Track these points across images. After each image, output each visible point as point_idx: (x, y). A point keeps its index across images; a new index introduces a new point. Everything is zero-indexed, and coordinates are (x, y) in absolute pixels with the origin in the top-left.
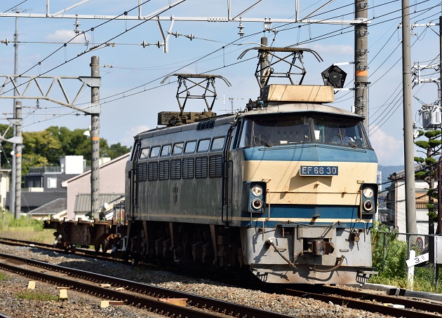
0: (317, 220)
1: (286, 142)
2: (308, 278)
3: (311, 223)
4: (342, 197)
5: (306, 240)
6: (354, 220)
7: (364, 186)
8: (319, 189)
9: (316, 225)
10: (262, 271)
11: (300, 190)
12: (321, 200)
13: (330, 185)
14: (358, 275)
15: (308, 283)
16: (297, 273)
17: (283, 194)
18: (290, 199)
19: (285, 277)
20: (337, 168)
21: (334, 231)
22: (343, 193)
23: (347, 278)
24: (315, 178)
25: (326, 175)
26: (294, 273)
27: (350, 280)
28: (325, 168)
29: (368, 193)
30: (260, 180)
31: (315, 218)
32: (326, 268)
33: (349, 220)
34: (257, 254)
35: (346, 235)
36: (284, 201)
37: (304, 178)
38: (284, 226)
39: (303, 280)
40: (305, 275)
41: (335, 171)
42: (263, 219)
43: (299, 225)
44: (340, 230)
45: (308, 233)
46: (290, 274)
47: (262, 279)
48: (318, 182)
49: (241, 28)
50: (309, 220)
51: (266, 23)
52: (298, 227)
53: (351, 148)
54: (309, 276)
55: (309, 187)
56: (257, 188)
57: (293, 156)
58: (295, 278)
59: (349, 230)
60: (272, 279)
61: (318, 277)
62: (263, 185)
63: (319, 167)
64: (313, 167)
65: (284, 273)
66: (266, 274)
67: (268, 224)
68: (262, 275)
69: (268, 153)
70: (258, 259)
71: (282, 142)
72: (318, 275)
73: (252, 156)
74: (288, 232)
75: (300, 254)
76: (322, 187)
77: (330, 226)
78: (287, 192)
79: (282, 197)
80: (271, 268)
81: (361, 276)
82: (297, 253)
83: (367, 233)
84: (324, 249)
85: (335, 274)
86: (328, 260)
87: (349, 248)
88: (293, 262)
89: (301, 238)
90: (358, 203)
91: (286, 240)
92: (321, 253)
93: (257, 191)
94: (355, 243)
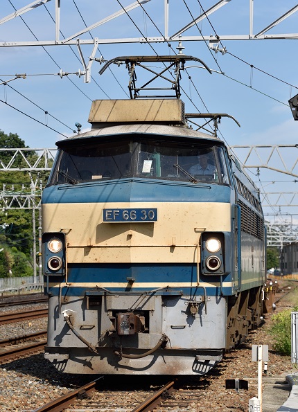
0: (135, 285)
1: (100, 177)
2: (117, 366)
3: (128, 289)
4: (172, 251)
5: (115, 312)
6: (195, 284)
7: (206, 236)
8: (133, 242)
9: (134, 291)
10: (61, 357)
11: (110, 242)
12: (136, 257)
13: (151, 235)
14: (196, 362)
15: (117, 373)
16: (105, 359)
17: (88, 249)
18: (95, 257)
19: (88, 364)
20: (155, 210)
21: (158, 301)
22: (173, 247)
23: (178, 367)
24: (126, 226)
25: (145, 221)
26: (102, 359)
27: (183, 368)
28: (139, 210)
29: (213, 245)
30: (58, 231)
31: (131, 282)
32: (142, 353)
33: (188, 284)
34: (58, 332)
35: (182, 305)
36: (89, 259)
37: (114, 224)
38: (88, 293)
39: (110, 369)
40: (114, 361)
41: (153, 214)
42: (63, 285)
43: (108, 292)
44: (169, 299)
45: (117, 303)
46: (96, 361)
47: (59, 367)
48: (130, 232)
49: (180, 49)
50: (124, 285)
51: (211, 41)
52: (105, 296)
53: (189, 183)
54: (120, 363)
55: (119, 239)
56: (55, 242)
57: (100, 196)
58: (102, 365)
59: (188, 298)
60: (73, 368)
61: (137, 365)
62: (61, 236)
63: (129, 210)
64: (121, 210)
65: (88, 358)
66: (65, 361)
67: (69, 291)
68: (60, 362)
69: (70, 191)
70: (59, 339)
71: (94, 177)
72: (133, 362)
73: (48, 197)
74: (94, 301)
75: (107, 333)
76: (138, 237)
77: (151, 293)
78: (90, 247)
79: (86, 253)
80: (73, 353)
81: (201, 363)
82: (103, 332)
83: (218, 302)
84: (132, 325)
85: (160, 359)
86: (147, 341)
87: (186, 323)
88: (100, 343)
89: (110, 310)
90: (198, 260)
91: (95, 313)
92: (126, 332)
93: (55, 245)
94: (197, 315)
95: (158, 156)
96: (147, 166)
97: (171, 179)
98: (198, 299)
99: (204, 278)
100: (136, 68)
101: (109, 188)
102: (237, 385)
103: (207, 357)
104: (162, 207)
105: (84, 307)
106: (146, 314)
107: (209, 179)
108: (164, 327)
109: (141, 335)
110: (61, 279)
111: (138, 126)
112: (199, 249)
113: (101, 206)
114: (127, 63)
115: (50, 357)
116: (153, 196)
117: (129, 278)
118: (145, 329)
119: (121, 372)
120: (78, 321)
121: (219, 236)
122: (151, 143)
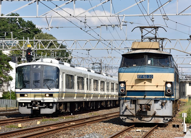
0: (146, 97)
1: (135, 65)
2: (141, 120)
3: (144, 98)
4: (157, 87)
5: (141, 105)
6: (163, 97)
7: (167, 83)
8: (146, 84)
9: (146, 99)
10: (124, 118)
11: (139, 84)
12: (147, 89)
13: (151, 82)
15: (141, 122)
17: (132, 86)
18: (134, 89)
19: (133, 120)
20: (153, 75)
21: (153, 101)
22: (157, 86)
23: (159, 121)
24: (144, 80)
25: (149, 79)
26: (136, 118)
27: (160, 121)
28: (148, 75)
29: (169, 85)
30: (123, 81)
31: (145, 96)
32: (149, 116)
33: (161, 97)
34: (123, 111)
35: (160, 103)
36: (133, 89)
37: (140, 79)
38: (132, 99)
39: (139, 121)
40: (140, 119)
41: (152, 76)
42: (124, 97)
44: (156, 101)
45: (141, 102)
46: (135, 119)
47: (124, 121)
48: (145, 81)
49: (153, 18)
50: (143, 97)
52: (138, 100)
53: (162, 67)
55: (142, 84)
56: (123, 84)
57: (136, 71)
58: (136, 120)
59: (161, 101)
60: (128, 121)
61: (147, 120)
62: (124, 83)
63: (145, 75)
64: (143, 75)
65: (132, 118)
66: (126, 119)
67: (126, 99)
68: (124, 119)
69: (127, 69)
70: (123, 113)
71: (134, 65)
72: (146, 119)
73: (120, 71)
74: (134, 102)
75: (138, 111)
76: (147, 83)
77: (151, 99)
78: (133, 86)
79: (132, 88)
80: (128, 116)
81: (165, 120)
82: (137, 111)
83: (170, 102)
84: (146, 108)
85: (153, 118)
86: (150, 113)
87: (161, 108)
88: (136, 114)
89: (139, 104)
90: (164, 90)
91: (134, 105)
92: (144, 110)
93: (122, 85)
94: (164, 106)
95: (152, 59)
96: (149, 62)
97: (157, 66)
98: (164, 101)
99: (166, 95)
100: (143, 30)
101: (139, 68)
102: (176, 126)
103: (167, 118)
104: (154, 74)
105: (131, 103)
106: (150, 105)
107: (168, 66)
108: (155, 109)
109: (148, 112)
110: (124, 95)
111: (146, 50)
112: (165, 87)
113: (136, 74)
114: (140, 28)
115: (121, 118)
116: (152, 71)
117: (145, 95)
118: (149, 110)
119: (142, 122)
120: (129, 107)
121: (171, 83)
122: (150, 55)
